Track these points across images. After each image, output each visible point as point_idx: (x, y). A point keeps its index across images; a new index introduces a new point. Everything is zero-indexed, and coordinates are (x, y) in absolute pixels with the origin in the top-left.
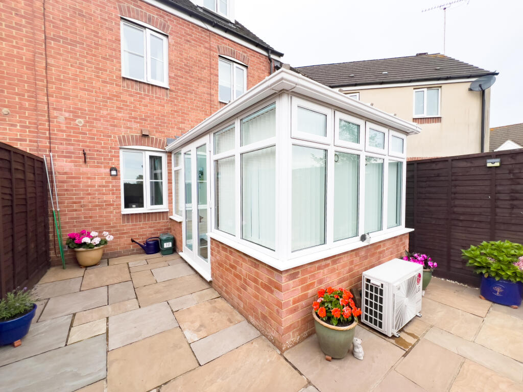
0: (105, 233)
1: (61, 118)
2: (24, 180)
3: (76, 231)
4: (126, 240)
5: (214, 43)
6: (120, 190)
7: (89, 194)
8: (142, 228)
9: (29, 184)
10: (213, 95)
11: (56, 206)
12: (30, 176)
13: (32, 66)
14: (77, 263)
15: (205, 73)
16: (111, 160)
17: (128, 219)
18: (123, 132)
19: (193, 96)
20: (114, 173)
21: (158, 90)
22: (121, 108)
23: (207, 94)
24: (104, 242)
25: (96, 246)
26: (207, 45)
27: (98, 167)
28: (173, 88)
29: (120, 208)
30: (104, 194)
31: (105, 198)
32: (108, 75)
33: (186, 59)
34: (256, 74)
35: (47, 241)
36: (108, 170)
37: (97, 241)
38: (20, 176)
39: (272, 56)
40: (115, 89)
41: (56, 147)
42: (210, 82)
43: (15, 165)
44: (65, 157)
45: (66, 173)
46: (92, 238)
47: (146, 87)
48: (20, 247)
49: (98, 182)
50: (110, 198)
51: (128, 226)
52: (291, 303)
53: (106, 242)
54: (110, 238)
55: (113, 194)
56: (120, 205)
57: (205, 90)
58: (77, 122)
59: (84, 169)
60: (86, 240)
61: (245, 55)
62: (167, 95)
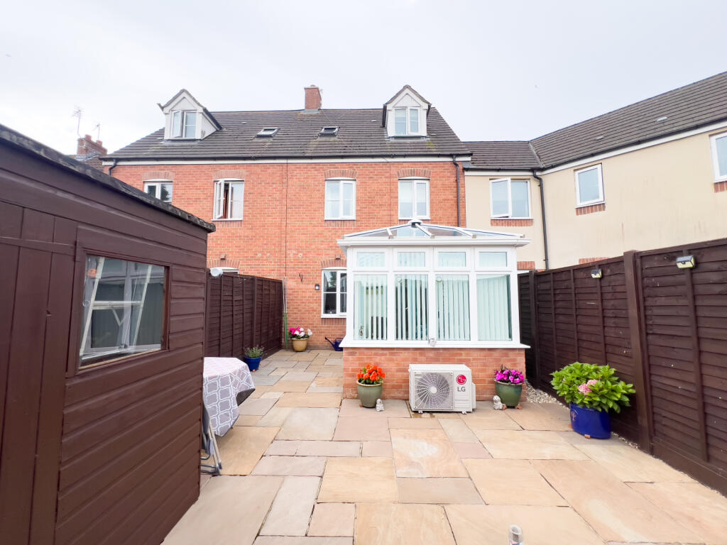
0: (309, 330)
1: (291, 254)
2: (269, 294)
3: (295, 327)
4: (322, 338)
5: (394, 171)
6: (320, 300)
7: (303, 303)
8: (334, 330)
9: (271, 296)
10: (393, 215)
11: (286, 311)
12: (273, 292)
13: (280, 227)
14: (292, 349)
15: (386, 198)
16: (316, 278)
17: (325, 322)
18: (324, 258)
19: (375, 221)
20: (317, 288)
21: (348, 222)
22: (323, 242)
23: (388, 215)
24: (306, 336)
25: (302, 337)
26: (387, 175)
27: (308, 284)
28: (359, 218)
29: (319, 313)
30: (311, 303)
31: (312, 305)
32: (317, 221)
33: (369, 192)
34: (440, 183)
35: (281, 332)
36: (314, 286)
37: (302, 334)
38: (267, 292)
39: (458, 159)
40: (320, 229)
41: (289, 273)
42: (390, 205)
43: (265, 287)
44: (293, 278)
45: (292, 289)
46: (300, 332)
47: (340, 222)
48: (264, 331)
49: (308, 294)
50: (314, 306)
51: (324, 327)
52: (350, 370)
53: (308, 336)
54: (310, 333)
55: (316, 303)
56: (320, 311)
57: (386, 213)
58: (299, 256)
59: (302, 286)
60: (297, 333)
61: (427, 169)
62: (354, 225)
